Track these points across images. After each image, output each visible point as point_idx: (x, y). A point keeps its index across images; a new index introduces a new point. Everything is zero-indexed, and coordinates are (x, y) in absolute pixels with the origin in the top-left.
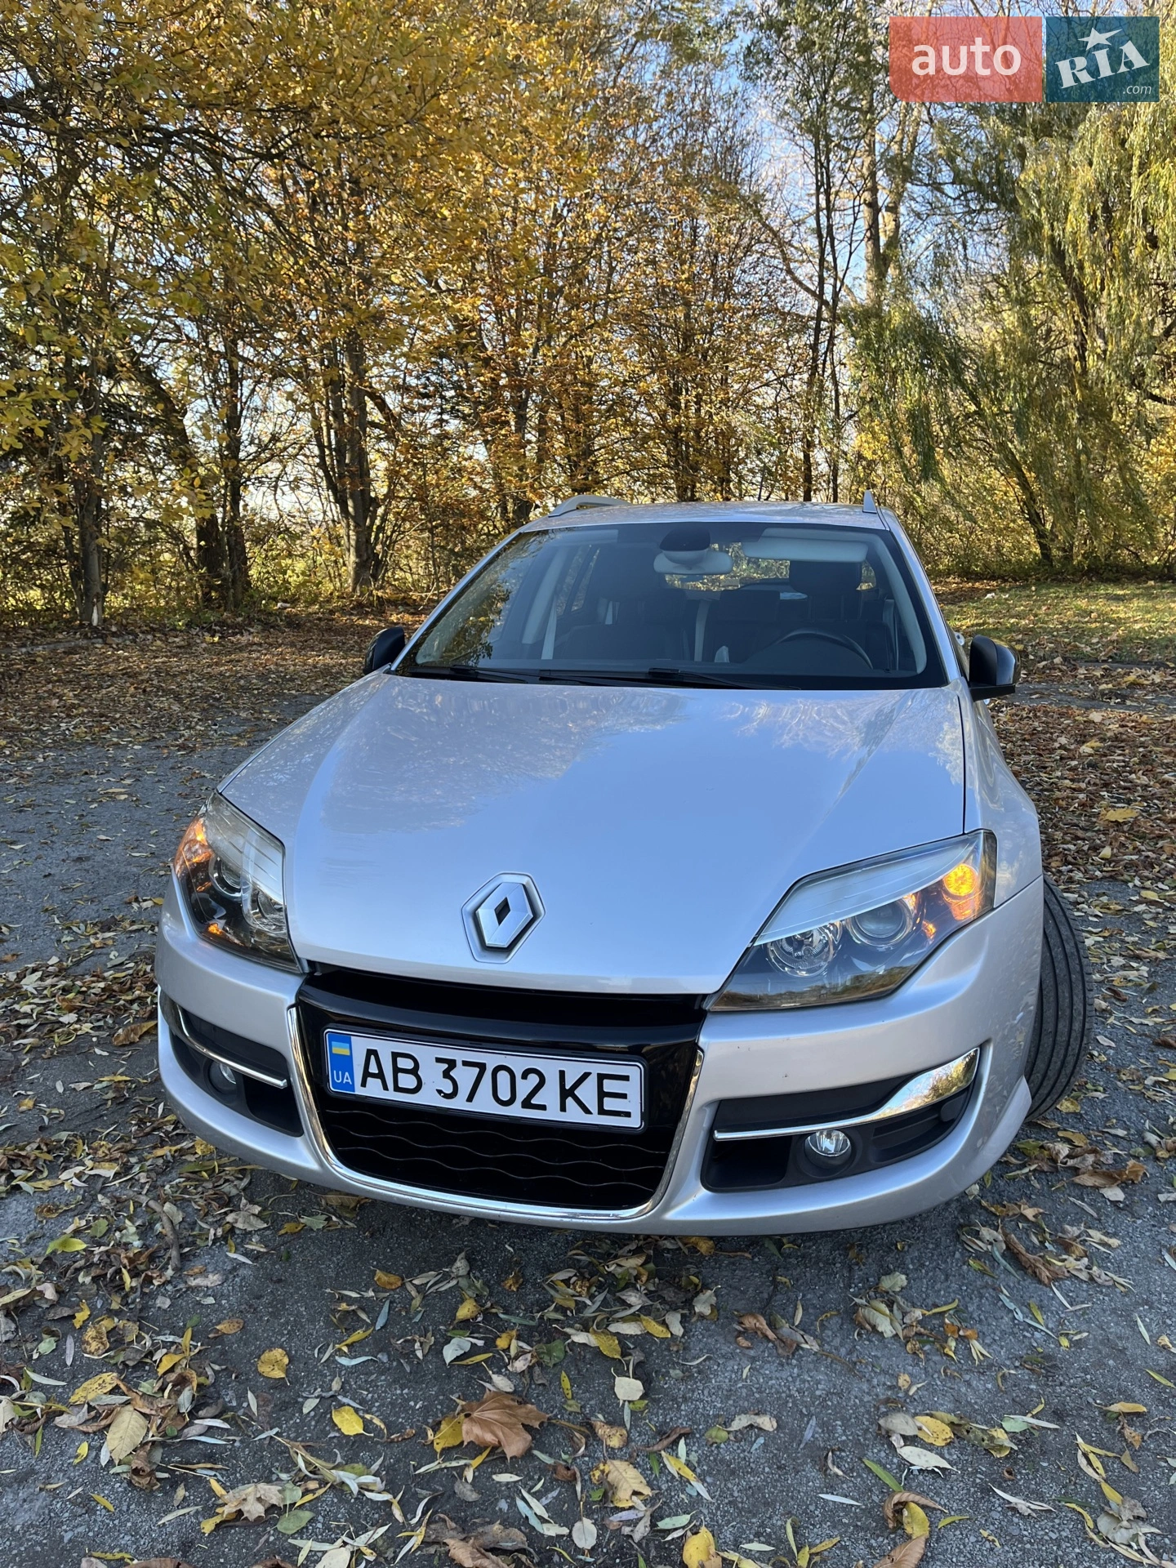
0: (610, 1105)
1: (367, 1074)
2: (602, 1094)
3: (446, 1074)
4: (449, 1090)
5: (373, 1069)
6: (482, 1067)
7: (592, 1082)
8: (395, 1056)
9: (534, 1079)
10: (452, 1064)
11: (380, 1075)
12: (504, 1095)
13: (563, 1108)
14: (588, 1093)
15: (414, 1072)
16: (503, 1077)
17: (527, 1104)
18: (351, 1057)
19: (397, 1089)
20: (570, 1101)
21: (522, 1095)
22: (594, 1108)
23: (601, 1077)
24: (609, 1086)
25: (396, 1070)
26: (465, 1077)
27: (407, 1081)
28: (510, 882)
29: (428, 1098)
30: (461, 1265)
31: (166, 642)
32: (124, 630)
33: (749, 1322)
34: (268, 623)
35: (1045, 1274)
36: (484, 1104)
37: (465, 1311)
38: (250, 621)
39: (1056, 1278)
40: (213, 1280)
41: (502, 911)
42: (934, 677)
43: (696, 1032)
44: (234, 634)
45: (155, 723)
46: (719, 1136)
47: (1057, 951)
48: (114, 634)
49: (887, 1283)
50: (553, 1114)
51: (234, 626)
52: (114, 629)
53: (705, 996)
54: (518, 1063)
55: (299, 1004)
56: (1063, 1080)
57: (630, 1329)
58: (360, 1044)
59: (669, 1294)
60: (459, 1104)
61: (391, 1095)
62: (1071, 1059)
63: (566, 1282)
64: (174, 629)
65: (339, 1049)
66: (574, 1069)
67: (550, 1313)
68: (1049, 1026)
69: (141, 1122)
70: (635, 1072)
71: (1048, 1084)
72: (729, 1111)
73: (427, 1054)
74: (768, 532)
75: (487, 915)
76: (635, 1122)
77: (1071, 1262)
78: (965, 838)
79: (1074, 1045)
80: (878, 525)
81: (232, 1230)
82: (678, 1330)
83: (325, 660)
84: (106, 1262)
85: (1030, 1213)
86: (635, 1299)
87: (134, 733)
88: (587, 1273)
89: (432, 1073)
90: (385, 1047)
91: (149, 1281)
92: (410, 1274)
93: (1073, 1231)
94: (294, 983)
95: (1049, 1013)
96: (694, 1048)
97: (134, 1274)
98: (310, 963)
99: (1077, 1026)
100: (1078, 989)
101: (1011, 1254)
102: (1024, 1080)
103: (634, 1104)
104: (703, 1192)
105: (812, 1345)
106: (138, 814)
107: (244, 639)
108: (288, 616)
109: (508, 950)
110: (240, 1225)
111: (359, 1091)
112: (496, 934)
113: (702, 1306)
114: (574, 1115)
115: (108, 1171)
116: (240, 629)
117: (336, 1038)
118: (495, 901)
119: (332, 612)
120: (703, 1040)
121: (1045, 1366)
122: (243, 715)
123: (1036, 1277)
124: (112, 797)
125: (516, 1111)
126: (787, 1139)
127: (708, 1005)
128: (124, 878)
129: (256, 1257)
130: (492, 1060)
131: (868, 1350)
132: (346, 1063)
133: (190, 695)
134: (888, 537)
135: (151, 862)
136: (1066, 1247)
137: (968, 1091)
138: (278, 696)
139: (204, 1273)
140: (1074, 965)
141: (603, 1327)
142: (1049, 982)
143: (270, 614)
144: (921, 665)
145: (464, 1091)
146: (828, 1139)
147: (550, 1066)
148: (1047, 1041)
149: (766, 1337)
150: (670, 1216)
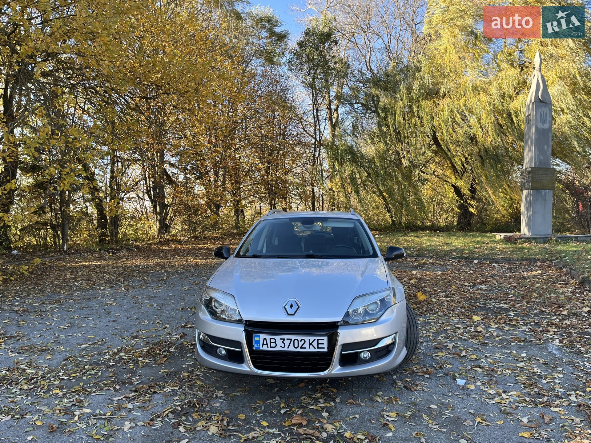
0: (320, 346)
1: (263, 344)
2: (318, 344)
3: (283, 342)
4: (283, 346)
5: (265, 343)
6: (291, 340)
7: (316, 341)
8: (270, 339)
9: (303, 341)
10: (284, 340)
11: (267, 344)
12: (296, 346)
13: (310, 348)
14: (315, 344)
15: (275, 342)
16: (296, 341)
17: (301, 348)
18: (259, 341)
19: (271, 347)
20: (311, 346)
21: (300, 346)
22: (316, 347)
23: (318, 340)
24: (320, 342)
25: (271, 342)
26: (287, 342)
27: (273, 345)
28: (292, 300)
29: (278, 348)
30: (277, 398)
31: (92, 255)
32: (77, 251)
33: (349, 401)
34: (128, 248)
35: (413, 390)
36: (292, 349)
37: (282, 405)
38: (122, 248)
39: (415, 390)
40: (218, 405)
41: (291, 306)
42: (375, 255)
43: (337, 329)
44: (117, 253)
45: (108, 282)
46: (343, 353)
47: (410, 318)
48: (73, 253)
49: (378, 394)
50: (307, 349)
51: (117, 250)
52: (73, 251)
53: (338, 322)
54: (299, 338)
55: (245, 330)
56: (413, 350)
57: (322, 405)
58: (262, 337)
59: (329, 399)
60: (286, 349)
61: (269, 349)
62: (415, 344)
63: (304, 399)
64: (95, 251)
65: (257, 339)
66: (312, 338)
67: (302, 404)
68: (409, 336)
69: (178, 379)
70: (325, 338)
71: (410, 351)
72: (345, 346)
73: (278, 338)
74: (329, 220)
75: (288, 307)
76: (325, 350)
77: (418, 387)
78: (389, 289)
79: (415, 341)
80: (356, 218)
81: (217, 396)
82: (333, 404)
83: (155, 261)
84: (190, 402)
85: (408, 380)
86: (321, 401)
87: (104, 285)
88: (309, 397)
89: (279, 343)
90: (268, 337)
91: (202, 405)
92: (266, 400)
93: (418, 382)
94: (243, 326)
95: (409, 332)
96: (338, 332)
97: (198, 404)
98: (246, 321)
99: (416, 336)
100: (415, 327)
101: (405, 387)
102: (405, 347)
103: (325, 346)
104: (339, 367)
105: (363, 404)
106: (123, 309)
107: (122, 254)
108: (135, 246)
109: (294, 314)
110: (218, 395)
111: (261, 348)
112: (291, 311)
113: (338, 400)
114: (312, 349)
115: (177, 388)
116: (119, 251)
117: (256, 336)
118: (289, 304)
119: (151, 244)
120: (339, 331)
121: (415, 404)
122: (138, 279)
123: (411, 390)
124: (111, 304)
125: (299, 349)
126: (357, 352)
127: (339, 324)
128: (131, 325)
129: (226, 400)
130: (293, 338)
131: (376, 404)
132: (258, 342)
133: (115, 273)
134: (359, 221)
135: (138, 321)
136: (417, 385)
137: (393, 344)
138: (146, 272)
139: (214, 403)
140: (414, 321)
141: (316, 405)
142: (409, 325)
143: (129, 245)
144: (371, 253)
145: (287, 346)
146: (365, 355)
147: (306, 338)
148: (409, 339)
149: (354, 404)
150: (333, 372)
